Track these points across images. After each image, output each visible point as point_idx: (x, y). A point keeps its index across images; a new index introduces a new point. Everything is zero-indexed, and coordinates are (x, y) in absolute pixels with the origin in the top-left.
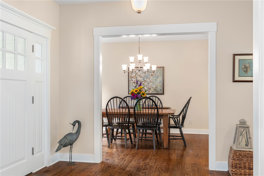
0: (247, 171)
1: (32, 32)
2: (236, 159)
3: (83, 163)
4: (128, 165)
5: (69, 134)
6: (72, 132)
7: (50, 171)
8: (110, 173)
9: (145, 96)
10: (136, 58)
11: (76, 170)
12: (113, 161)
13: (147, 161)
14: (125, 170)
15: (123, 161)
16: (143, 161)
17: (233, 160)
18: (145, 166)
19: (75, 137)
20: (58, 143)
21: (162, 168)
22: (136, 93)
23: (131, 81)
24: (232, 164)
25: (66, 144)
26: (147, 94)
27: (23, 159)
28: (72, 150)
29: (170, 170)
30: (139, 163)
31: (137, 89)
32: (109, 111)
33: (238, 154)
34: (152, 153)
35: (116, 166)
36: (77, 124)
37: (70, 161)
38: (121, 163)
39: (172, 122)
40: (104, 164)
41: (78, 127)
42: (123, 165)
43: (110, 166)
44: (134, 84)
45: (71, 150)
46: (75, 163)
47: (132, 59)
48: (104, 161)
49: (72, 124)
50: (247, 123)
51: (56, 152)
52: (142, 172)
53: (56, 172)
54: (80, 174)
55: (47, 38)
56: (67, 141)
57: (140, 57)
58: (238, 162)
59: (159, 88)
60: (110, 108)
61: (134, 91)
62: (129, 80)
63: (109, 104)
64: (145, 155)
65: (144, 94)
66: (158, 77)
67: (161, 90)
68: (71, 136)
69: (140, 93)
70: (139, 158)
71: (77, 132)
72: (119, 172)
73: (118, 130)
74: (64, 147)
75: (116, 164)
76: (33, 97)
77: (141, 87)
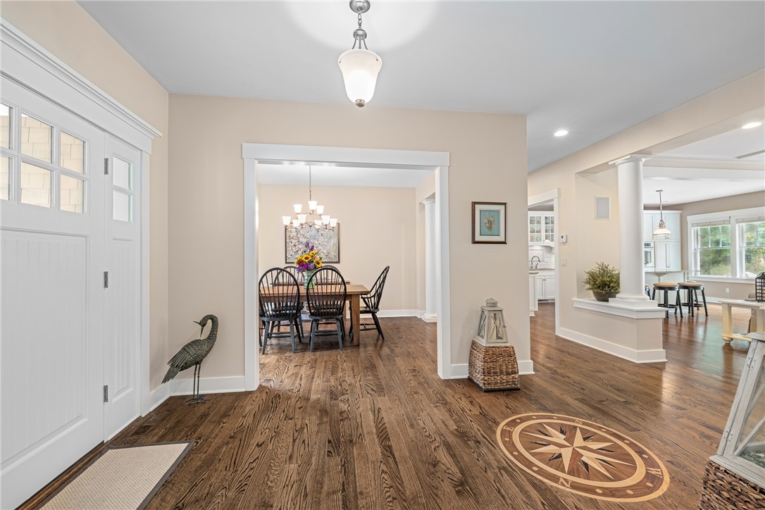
0: (505, 378)
1: (104, 130)
2: (489, 360)
3: (223, 394)
4: (311, 387)
5: (193, 342)
6: (198, 338)
7: (151, 428)
8: (284, 411)
9: (320, 266)
10: (305, 207)
11: (212, 414)
12: (281, 382)
13: (340, 374)
14: (308, 399)
15: (299, 378)
16: (332, 374)
17: (485, 362)
18: (341, 385)
19: (205, 348)
20: (169, 363)
21: (372, 387)
22: (306, 261)
23: (290, 244)
24: (483, 369)
25: (186, 364)
26: (323, 262)
27: (79, 418)
28: (199, 374)
29: (384, 387)
30: (328, 381)
31: (307, 256)
32: (263, 292)
33: (491, 352)
34: (339, 356)
35: (290, 393)
36: (210, 322)
37: (196, 393)
38: (297, 384)
39: (362, 304)
40: (265, 391)
41: (212, 328)
42: (302, 390)
43: (279, 396)
44: (294, 248)
45: (197, 372)
46: (205, 398)
47: (298, 208)
48: (264, 384)
49: (200, 323)
50: (498, 305)
51: (163, 382)
52: (341, 400)
53: (166, 429)
54: (222, 424)
55: (141, 151)
56: (189, 358)
57: (313, 205)
58: (491, 365)
59: (333, 254)
60: (265, 285)
61: (303, 259)
62: (286, 242)
63: (263, 280)
64: (331, 363)
65: (318, 264)
66: (330, 238)
67: (335, 256)
68: (198, 346)
69: (313, 262)
70: (322, 369)
71: (209, 338)
72: (299, 406)
73: (273, 323)
74: (182, 370)
75: (288, 388)
76: (106, 274)
77: (314, 252)
